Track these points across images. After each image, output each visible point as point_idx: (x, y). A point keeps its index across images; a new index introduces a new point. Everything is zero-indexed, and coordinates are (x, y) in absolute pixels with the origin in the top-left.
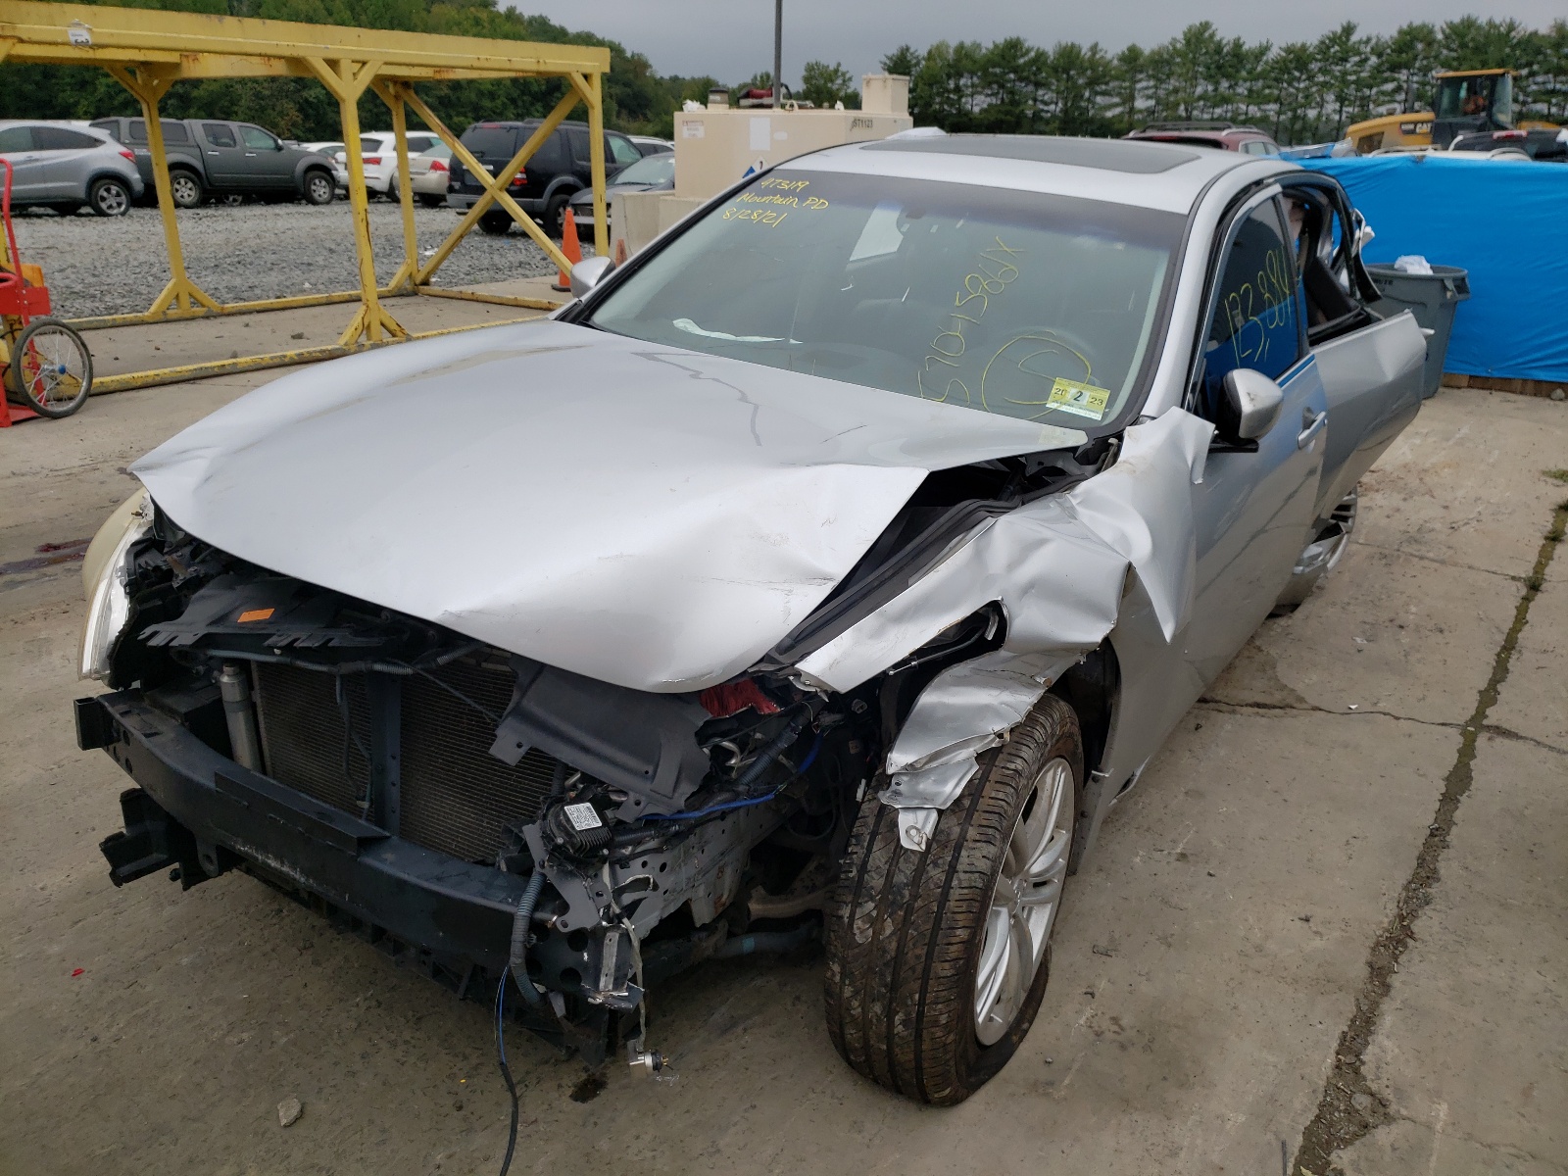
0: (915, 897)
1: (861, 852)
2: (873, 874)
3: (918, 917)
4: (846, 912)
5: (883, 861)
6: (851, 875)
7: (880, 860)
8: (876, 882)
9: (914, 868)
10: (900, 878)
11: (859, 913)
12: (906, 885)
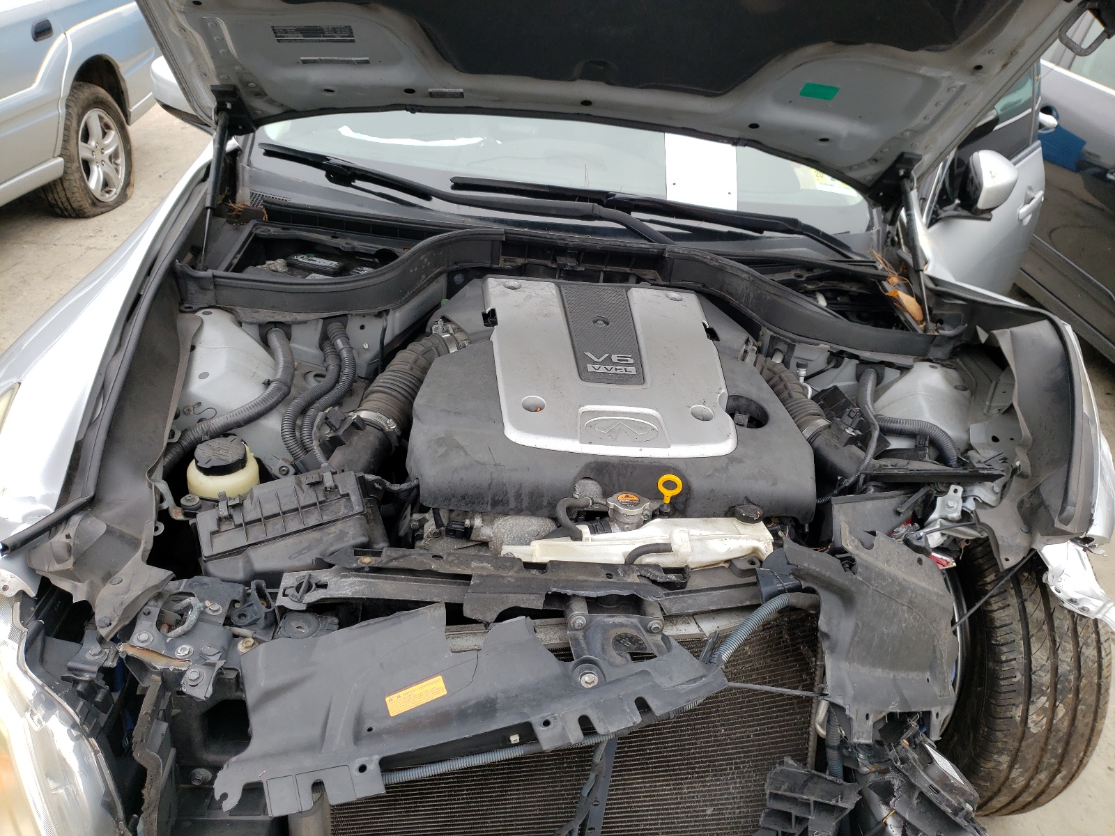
0: (1079, 677)
1: (1021, 657)
2: (1040, 673)
3: (1084, 694)
4: (1017, 713)
5: (1045, 658)
6: (1015, 680)
7: (1042, 659)
8: (1043, 678)
9: (1072, 654)
10: (1064, 668)
11: (1032, 709)
12: (1070, 671)
